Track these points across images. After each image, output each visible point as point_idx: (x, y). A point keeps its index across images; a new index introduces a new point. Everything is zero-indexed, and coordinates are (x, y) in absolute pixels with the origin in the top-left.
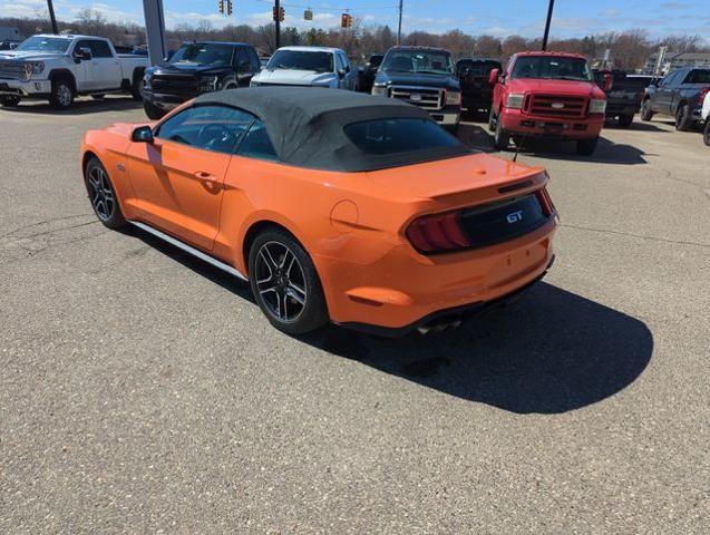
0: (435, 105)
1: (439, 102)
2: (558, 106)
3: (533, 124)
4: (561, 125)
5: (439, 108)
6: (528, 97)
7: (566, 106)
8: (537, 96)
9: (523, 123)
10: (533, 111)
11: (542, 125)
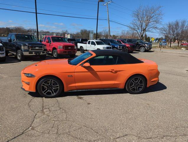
0: (42, 49)
1: (43, 49)
2: (70, 48)
3: (66, 52)
4: (71, 52)
5: (43, 50)
6: (63, 46)
7: (71, 48)
8: (65, 46)
9: (64, 52)
10: (65, 49)
11: (67, 52)
